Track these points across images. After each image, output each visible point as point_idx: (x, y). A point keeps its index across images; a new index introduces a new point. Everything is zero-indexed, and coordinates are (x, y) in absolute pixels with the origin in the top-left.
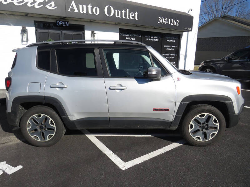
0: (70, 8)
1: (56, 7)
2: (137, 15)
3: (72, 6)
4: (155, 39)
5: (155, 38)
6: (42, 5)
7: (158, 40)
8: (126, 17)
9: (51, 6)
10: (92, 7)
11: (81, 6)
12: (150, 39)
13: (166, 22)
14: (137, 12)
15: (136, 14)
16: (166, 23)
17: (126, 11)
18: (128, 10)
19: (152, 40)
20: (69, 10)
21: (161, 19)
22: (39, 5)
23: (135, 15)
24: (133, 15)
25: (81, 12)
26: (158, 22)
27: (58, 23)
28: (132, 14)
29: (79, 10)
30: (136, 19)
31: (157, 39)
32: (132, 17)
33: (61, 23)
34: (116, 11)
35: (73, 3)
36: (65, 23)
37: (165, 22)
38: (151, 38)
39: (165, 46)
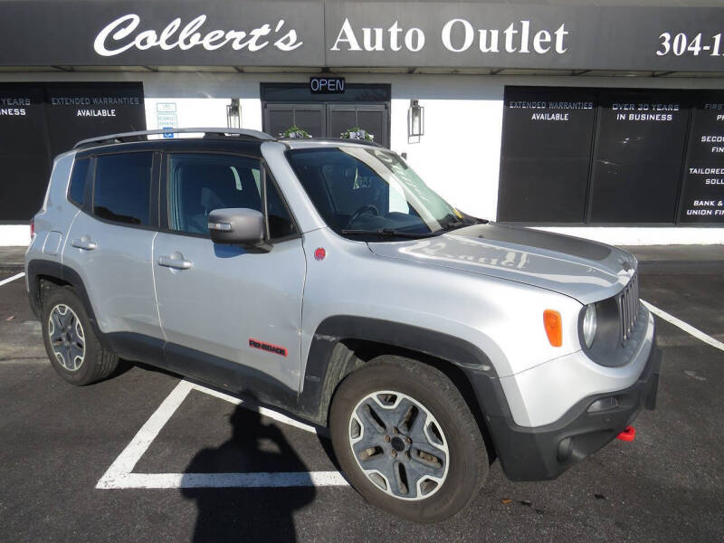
0: (338, 40)
1: (301, 43)
2: (564, 36)
3: (344, 36)
4: (655, 113)
5: (659, 112)
6: (266, 43)
7: (670, 117)
8: (519, 48)
9: (286, 41)
10: (400, 30)
11: (367, 32)
12: (631, 117)
13: (696, 50)
14: (562, 28)
15: (560, 33)
16: (696, 53)
17: (519, 27)
18: (526, 25)
19: (643, 117)
20: (335, 48)
21: (671, 42)
22: (258, 43)
23: (554, 37)
24: (548, 38)
25: (368, 47)
26: (659, 53)
27: (315, 83)
28: (543, 36)
29: (361, 43)
30: (559, 49)
31: (667, 113)
32: (543, 45)
33: (323, 82)
34: (483, 33)
35: (347, 27)
36: (335, 83)
37: (690, 49)
38: (636, 112)
39: (704, 139)
